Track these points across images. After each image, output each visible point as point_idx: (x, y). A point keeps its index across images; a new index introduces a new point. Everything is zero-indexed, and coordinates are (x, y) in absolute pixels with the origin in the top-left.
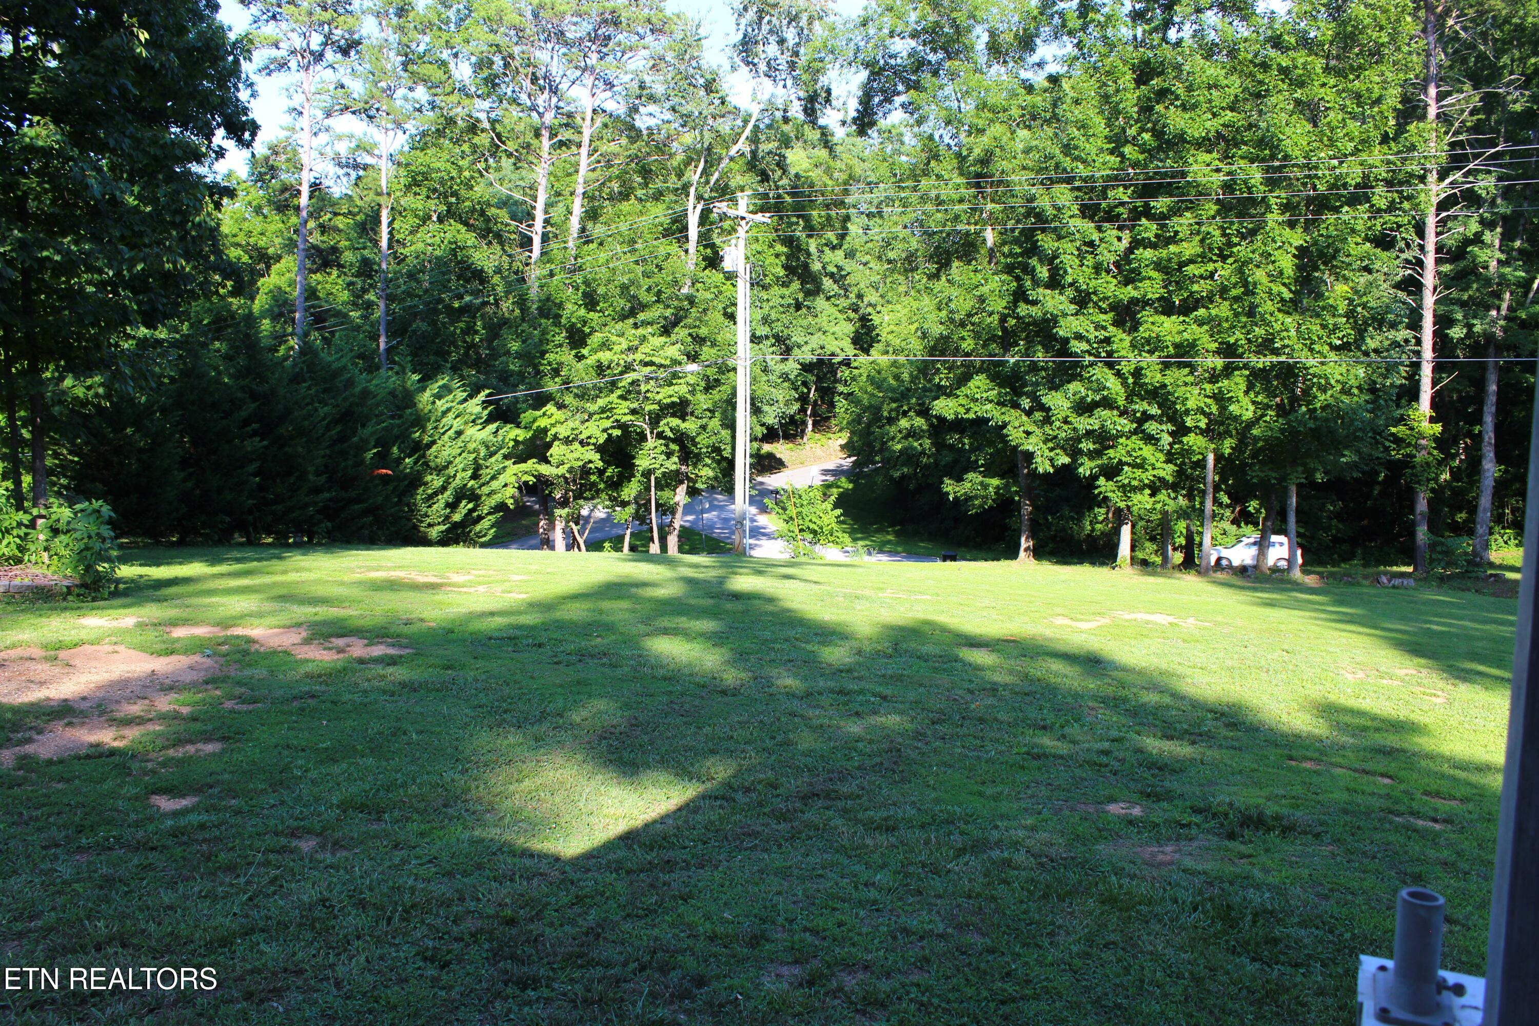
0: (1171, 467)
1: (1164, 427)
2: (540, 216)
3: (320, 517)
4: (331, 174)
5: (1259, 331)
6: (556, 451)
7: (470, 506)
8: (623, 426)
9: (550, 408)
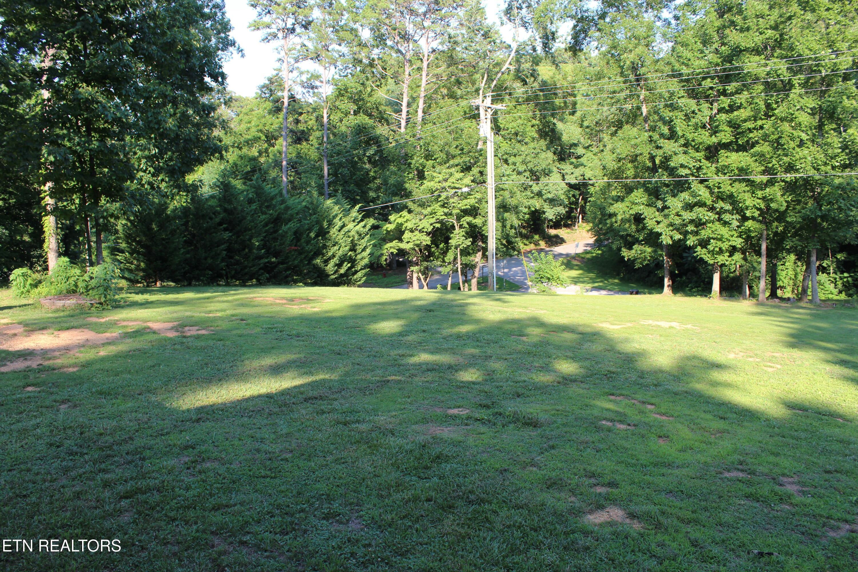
0: (740, 240)
1: (734, 217)
2: (404, 109)
3: (262, 271)
4: (300, 92)
5: (786, 159)
6: (407, 236)
7: (349, 265)
8: (441, 222)
9: (405, 213)
